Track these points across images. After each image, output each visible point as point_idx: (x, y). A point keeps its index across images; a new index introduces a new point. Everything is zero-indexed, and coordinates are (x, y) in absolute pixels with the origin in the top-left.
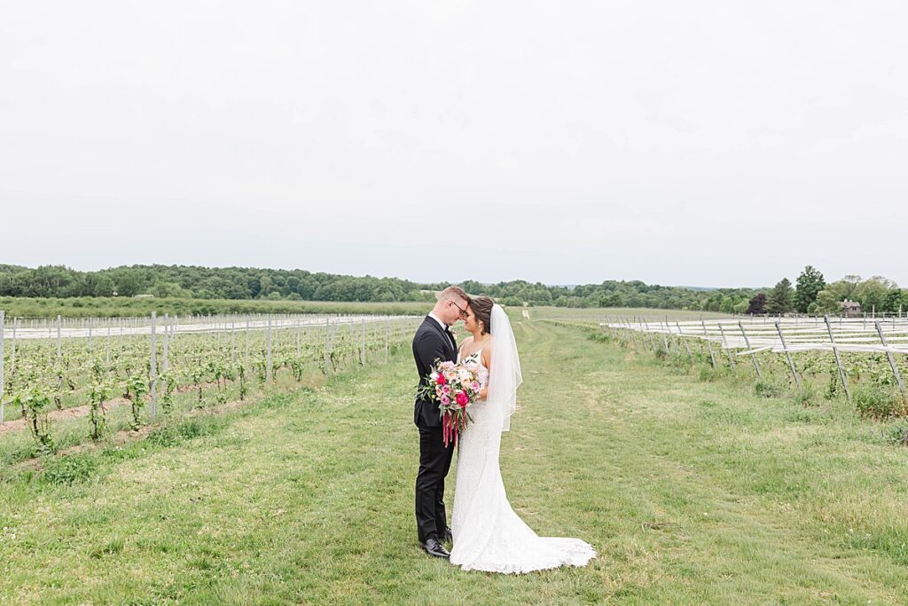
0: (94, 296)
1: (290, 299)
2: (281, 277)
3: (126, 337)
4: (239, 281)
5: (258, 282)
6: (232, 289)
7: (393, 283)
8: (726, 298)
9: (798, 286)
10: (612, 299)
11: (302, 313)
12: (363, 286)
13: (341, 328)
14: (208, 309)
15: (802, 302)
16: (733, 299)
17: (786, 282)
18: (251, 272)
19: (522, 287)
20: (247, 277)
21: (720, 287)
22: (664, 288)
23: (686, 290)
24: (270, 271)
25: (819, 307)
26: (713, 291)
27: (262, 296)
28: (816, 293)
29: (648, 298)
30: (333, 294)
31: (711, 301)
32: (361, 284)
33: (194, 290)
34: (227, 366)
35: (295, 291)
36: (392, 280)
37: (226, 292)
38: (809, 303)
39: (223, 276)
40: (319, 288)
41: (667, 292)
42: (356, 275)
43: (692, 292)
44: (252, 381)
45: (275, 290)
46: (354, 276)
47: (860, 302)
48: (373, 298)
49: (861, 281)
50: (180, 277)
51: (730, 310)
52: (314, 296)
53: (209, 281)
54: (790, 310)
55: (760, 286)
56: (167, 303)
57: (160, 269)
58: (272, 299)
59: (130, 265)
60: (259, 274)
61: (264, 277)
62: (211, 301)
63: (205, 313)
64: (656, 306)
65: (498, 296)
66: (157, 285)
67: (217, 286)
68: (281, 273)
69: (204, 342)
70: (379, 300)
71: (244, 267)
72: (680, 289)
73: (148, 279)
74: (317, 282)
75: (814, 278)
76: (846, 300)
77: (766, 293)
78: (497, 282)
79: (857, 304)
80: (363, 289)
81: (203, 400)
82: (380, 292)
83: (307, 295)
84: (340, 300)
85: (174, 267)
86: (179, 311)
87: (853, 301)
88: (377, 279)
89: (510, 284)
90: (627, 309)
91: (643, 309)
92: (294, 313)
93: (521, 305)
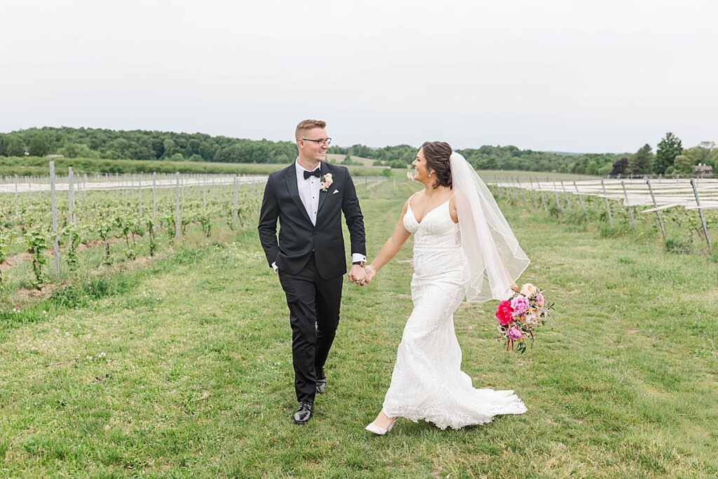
0: (7, 156)
1: (192, 160)
2: (183, 140)
3: (35, 194)
4: (144, 143)
5: (162, 144)
6: (138, 150)
7: (288, 146)
8: (592, 162)
9: (658, 151)
10: (489, 162)
11: (204, 173)
12: (260, 149)
13: (242, 186)
14: (116, 169)
15: (661, 166)
16: (598, 163)
17: (647, 147)
18: (155, 135)
19: (406, 150)
20: (151, 139)
21: (585, 152)
22: (535, 152)
23: (555, 155)
24: (172, 134)
25: (675, 170)
26: (580, 156)
27: (166, 158)
28: (674, 158)
29: (521, 162)
30: (232, 156)
31: (578, 164)
32: (258, 147)
33: (102, 151)
34: (135, 221)
35: (197, 153)
36: (287, 143)
37: (132, 153)
38: (667, 166)
39: (128, 139)
40: (219, 150)
41: (538, 156)
42: (254, 139)
43: (560, 156)
44: (161, 238)
45: (178, 152)
46: (251, 139)
47: (713, 166)
48: (269, 160)
49: (715, 147)
50: (88, 139)
51: (594, 173)
52: (214, 158)
53: (115, 143)
54: (650, 173)
55: (622, 152)
56: (77, 163)
57: (69, 131)
58: (176, 160)
59: (40, 127)
60: (162, 137)
61: (167, 140)
62: (119, 162)
63: (112, 171)
64: (528, 169)
65: (384, 159)
66: (66, 146)
67: (123, 148)
68: (183, 136)
69: (111, 197)
70: (275, 162)
71: (148, 130)
72: (550, 154)
73: (58, 140)
74: (217, 145)
75: (673, 143)
76: (700, 164)
77: (629, 158)
78: (383, 146)
79: (710, 168)
80: (259, 152)
81: (112, 256)
82: (275, 155)
83: (208, 157)
84: (239, 162)
85: (82, 130)
86: (89, 169)
87: (707, 165)
88: (271, 143)
89: (395, 148)
90: (502, 171)
91: (516, 172)
92: (196, 173)
93: (405, 167)
